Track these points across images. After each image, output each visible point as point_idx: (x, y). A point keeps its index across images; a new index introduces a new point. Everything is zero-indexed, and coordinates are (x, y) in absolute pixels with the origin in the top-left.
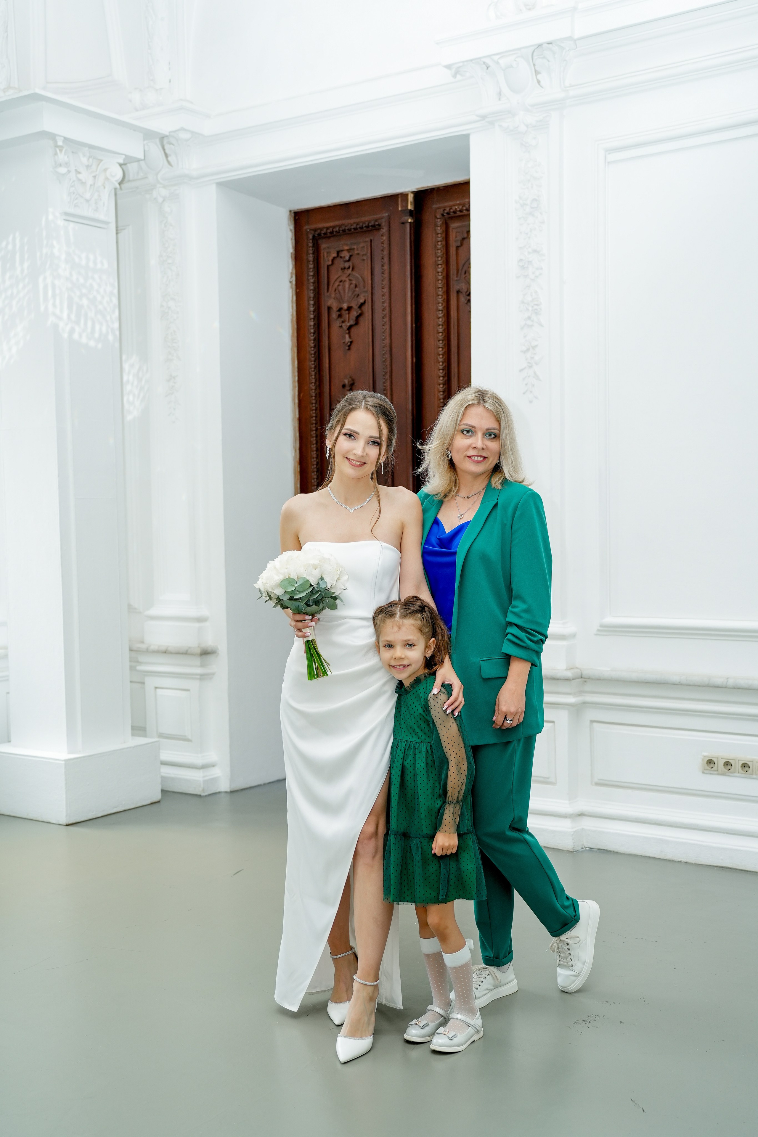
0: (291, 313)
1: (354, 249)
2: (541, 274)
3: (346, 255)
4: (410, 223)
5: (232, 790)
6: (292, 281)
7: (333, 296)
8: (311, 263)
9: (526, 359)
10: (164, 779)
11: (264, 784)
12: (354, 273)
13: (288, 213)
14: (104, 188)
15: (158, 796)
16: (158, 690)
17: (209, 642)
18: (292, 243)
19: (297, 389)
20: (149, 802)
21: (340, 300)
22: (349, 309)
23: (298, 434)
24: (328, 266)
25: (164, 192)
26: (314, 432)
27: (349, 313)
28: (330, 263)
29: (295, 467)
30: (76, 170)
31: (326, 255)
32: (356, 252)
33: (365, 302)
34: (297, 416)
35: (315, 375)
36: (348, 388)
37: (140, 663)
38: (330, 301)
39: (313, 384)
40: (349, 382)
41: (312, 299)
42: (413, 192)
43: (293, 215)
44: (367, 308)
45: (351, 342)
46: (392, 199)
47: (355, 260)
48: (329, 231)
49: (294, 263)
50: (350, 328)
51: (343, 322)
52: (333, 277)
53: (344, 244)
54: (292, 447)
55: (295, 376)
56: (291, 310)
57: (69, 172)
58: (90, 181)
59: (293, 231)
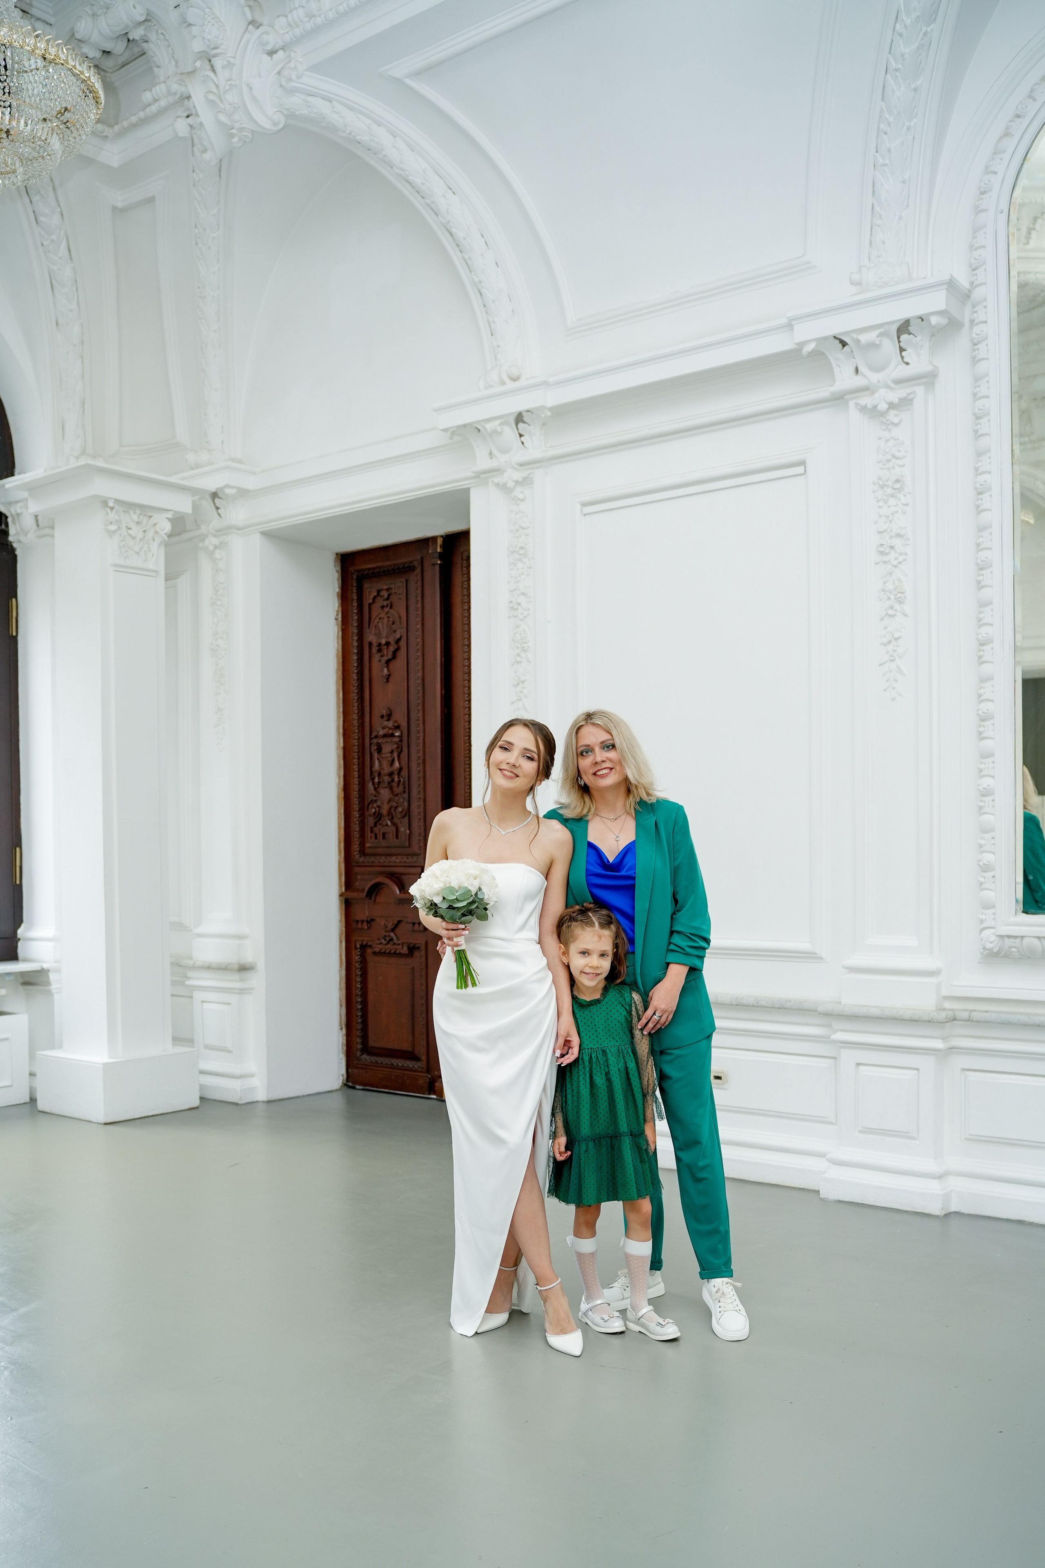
0: (336, 649)
1: (391, 588)
2: (528, 615)
3: (385, 594)
4: (440, 564)
5: (269, 1100)
6: (338, 618)
7: (373, 632)
8: (355, 601)
9: (517, 693)
10: (202, 1087)
11: (303, 1096)
12: (392, 611)
13: (335, 555)
14: (154, 540)
15: (196, 1102)
16: (204, 1004)
17: (249, 957)
18: (339, 583)
19: (342, 719)
20: (187, 1107)
21: (379, 635)
22: (388, 644)
23: (342, 762)
24: (370, 605)
25: (215, 541)
26: (357, 760)
27: (387, 648)
28: (371, 601)
29: (338, 793)
30: (127, 527)
31: (367, 594)
32: (394, 591)
33: (401, 637)
34: (342, 745)
35: (358, 707)
36: (385, 718)
37: (189, 978)
38: (370, 637)
39: (356, 715)
40: (386, 713)
41: (355, 634)
42: (442, 536)
43: (340, 557)
44: (403, 643)
45: (389, 675)
46: (424, 543)
47: (393, 598)
48: (370, 572)
49: (340, 601)
50: (388, 662)
51: (382, 656)
52: (374, 615)
53: (383, 585)
54: (336, 774)
55: (340, 707)
56: (336, 645)
57: (119, 528)
58: (140, 535)
59: (340, 572)
